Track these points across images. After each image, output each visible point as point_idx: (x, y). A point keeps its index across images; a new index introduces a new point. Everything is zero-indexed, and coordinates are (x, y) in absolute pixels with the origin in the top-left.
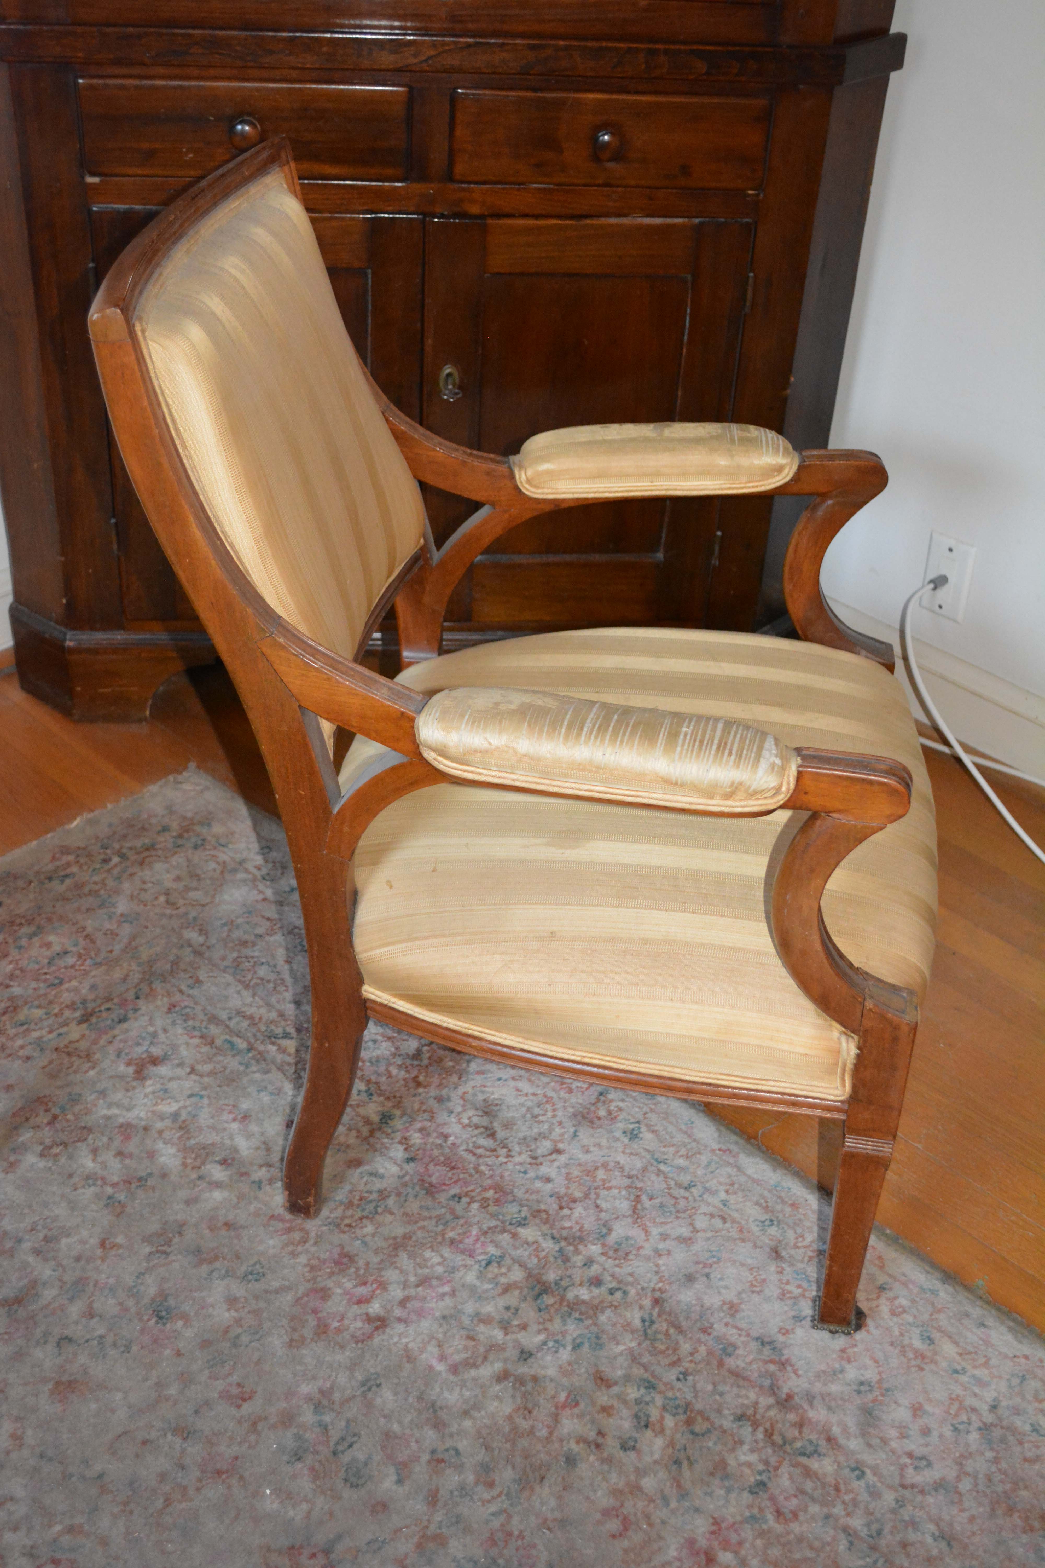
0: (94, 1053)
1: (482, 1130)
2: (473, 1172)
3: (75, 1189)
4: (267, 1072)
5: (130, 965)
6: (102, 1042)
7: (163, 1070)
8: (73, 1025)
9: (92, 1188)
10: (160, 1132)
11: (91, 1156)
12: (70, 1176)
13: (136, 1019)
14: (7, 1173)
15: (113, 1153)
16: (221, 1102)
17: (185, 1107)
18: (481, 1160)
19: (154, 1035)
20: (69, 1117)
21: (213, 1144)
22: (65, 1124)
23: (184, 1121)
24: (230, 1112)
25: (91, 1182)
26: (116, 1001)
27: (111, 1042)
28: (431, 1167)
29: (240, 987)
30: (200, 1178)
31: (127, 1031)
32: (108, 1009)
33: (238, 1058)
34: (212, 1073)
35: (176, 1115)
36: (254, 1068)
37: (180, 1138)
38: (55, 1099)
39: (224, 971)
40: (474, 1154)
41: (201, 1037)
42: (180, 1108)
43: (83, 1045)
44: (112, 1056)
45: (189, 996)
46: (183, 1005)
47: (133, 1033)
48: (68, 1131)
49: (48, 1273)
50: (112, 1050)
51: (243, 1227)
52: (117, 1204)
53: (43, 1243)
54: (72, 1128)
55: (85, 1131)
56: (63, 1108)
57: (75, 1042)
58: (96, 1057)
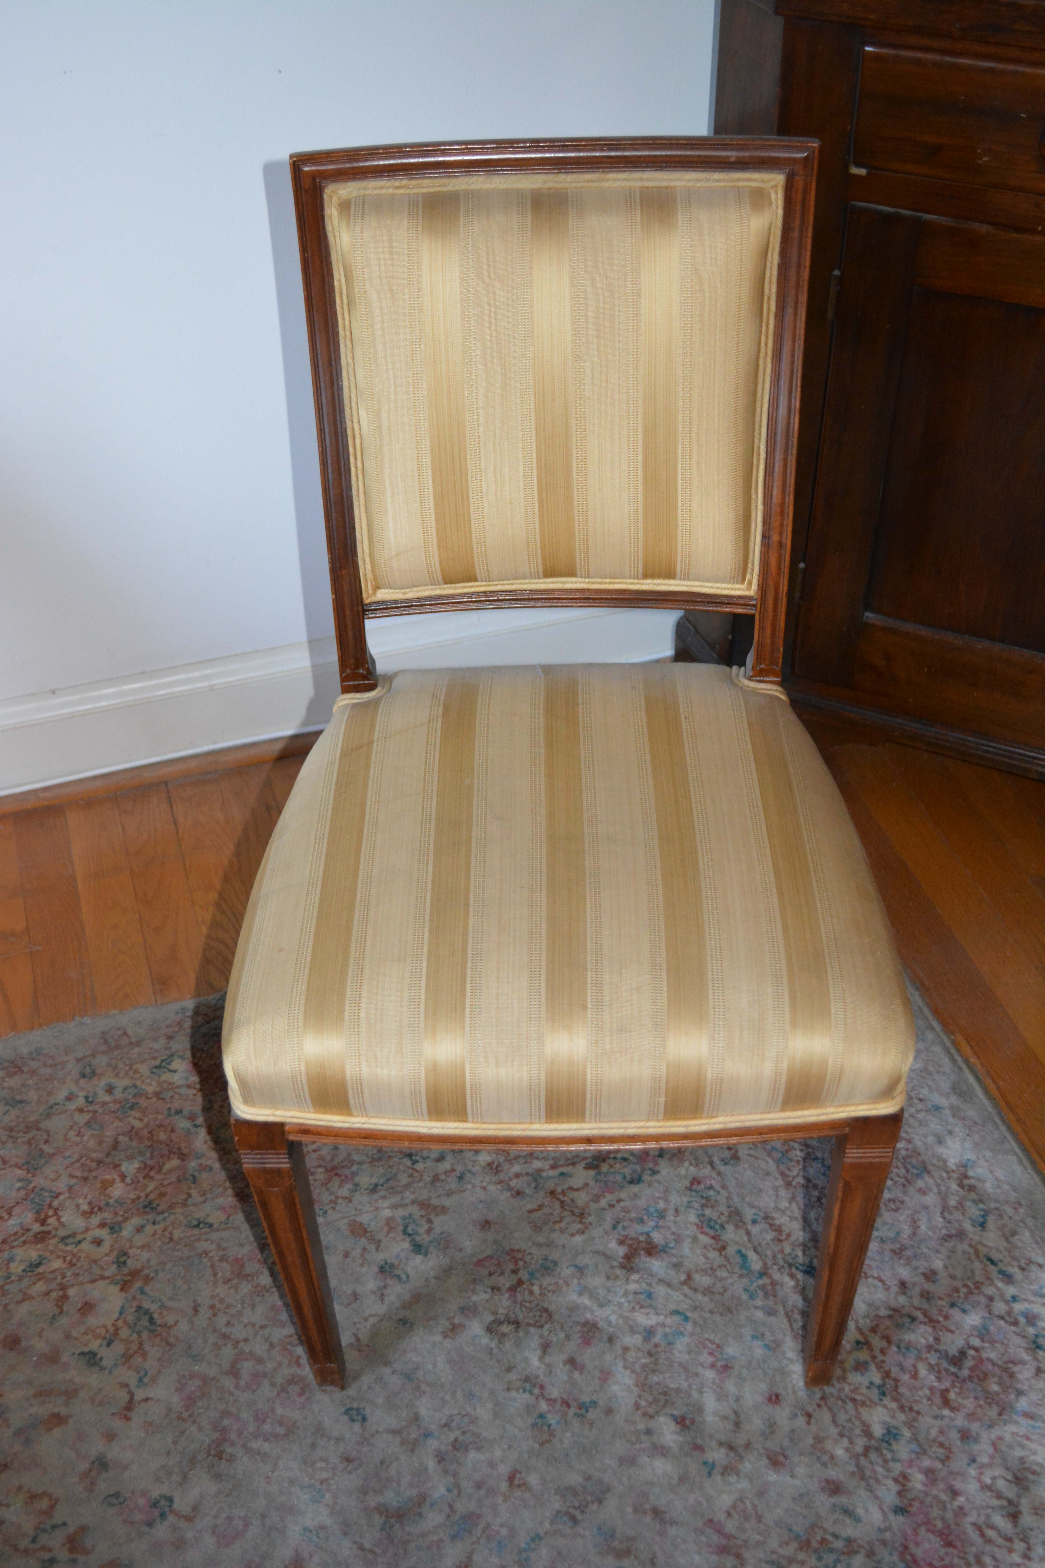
0: (589, 1215)
1: (1004, 1503)
2: (972, 1559)
3: (508, 1389)
4: (772, 1313)
6: (603, 1203)
7: (657, 1265)
8: (580, 1167)
9: (527, 1396)
10: (626, 1349)
11: (539, 1352)
12: (509, 1369)
13: (650, 1185)
14: (445, 1337)
15: (564, 1357)
16: (706, 1335)
17: (663, 1325)
18: (988, 1547)
19: (662, 1215)
20: (536, 1289)
21: (678, 1390)
22: (527, 1297)
23: (656, 1346)
24: (711, 1354)
25: (528, 1386)
27: (612, 1206)
28: (922, 1531)
29: (780, 1182)
30: (648, 1432)
31: (636, 1196)
32: (625, 1159)
33: (745, 1281)
34: (708, 1291)
35: (649, 1333)
36: (759, 1303)
37: (644, 1367)
38: (528, 1258)
39: (769, 1154)
40: (982, 1535)
41: (713, 1238)
42: (658, 1324)
43: (582, 1198)
44: (608, 1226)
45: (719, 1173)
46: (708, 1182)
47: (641, 1203)
48: (526, 1308)
49: (442, 1490)
50: (609, 1218)
51: (673, 1523)
52: (546, 1428)
53: (450, 1448)
54: (533, 1305)
55: (545, 1315)
56: (532, 1274)
57: (575, 1190)
58: (590, 1219)
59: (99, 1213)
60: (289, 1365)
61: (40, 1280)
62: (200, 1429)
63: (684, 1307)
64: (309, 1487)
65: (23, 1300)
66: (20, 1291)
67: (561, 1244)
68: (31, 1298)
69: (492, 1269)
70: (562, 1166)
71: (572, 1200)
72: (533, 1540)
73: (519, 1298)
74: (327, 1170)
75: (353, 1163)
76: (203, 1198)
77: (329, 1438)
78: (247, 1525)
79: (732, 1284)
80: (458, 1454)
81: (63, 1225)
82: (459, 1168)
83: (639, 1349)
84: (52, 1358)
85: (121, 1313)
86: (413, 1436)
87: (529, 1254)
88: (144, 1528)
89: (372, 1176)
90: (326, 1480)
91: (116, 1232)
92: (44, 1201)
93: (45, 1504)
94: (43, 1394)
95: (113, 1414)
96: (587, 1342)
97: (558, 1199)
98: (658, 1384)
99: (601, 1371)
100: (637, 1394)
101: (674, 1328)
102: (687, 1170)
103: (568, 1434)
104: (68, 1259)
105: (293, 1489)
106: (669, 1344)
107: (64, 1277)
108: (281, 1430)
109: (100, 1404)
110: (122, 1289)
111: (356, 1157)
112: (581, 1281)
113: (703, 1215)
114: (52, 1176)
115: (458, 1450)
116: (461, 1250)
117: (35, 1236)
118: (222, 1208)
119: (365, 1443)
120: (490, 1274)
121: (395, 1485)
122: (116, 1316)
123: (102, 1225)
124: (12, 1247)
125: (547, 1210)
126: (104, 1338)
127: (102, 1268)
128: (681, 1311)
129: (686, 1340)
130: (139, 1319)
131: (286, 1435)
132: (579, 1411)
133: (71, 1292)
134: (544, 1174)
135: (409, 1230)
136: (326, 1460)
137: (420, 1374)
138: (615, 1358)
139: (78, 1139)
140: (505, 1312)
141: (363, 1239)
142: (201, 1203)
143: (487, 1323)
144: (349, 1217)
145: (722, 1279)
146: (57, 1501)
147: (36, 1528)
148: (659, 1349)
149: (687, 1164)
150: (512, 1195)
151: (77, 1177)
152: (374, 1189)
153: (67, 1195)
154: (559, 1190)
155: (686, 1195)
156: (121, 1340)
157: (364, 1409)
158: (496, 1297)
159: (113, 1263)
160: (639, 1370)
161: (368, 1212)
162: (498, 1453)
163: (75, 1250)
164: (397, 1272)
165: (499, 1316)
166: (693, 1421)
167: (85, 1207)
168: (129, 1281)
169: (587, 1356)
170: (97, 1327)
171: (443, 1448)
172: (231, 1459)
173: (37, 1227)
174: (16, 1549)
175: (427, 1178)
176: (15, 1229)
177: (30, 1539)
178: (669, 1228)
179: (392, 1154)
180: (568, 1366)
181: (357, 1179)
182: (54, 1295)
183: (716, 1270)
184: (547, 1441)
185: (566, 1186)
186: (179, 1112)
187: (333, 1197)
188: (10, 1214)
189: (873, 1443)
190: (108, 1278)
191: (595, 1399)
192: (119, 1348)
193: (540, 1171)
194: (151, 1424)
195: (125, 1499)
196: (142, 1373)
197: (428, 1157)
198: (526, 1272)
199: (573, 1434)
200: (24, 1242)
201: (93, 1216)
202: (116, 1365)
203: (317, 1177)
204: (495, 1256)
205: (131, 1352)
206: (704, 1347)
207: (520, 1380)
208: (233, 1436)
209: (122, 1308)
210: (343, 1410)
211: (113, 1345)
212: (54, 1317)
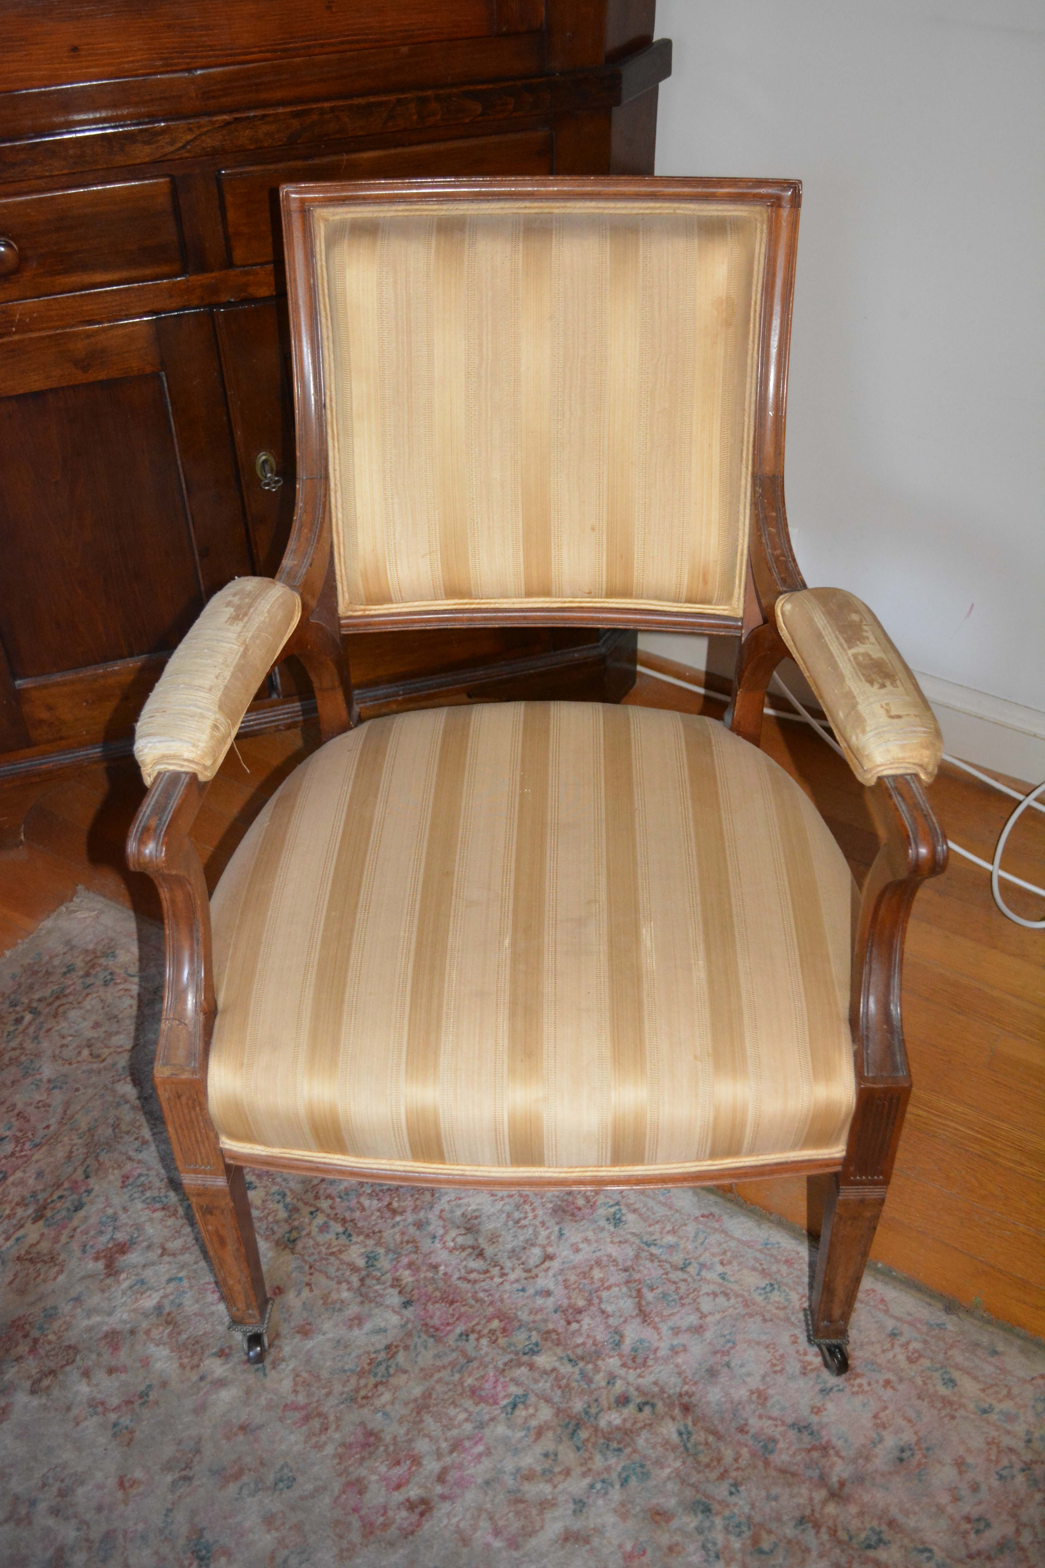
0: (58, 1254)
1: (469, 1250)
3: (77, 1424)
5: (71, 1140)
6: (64, 1239)
7: (134, 1257)
8: (29, 1225)
9: (95, 1418)
10: (148, 1333)
11: (84, 1380)
12: (69, 1409)
13: (92, 1202)
15: (104, 1370)
16: (199, 1281)
17: (166, 1296)
19: (114, 1218)
20: (50, 1337)
22: (48, 1347)
23: (169, 1314)
24: (213, 1292)
25: (91, 1411)
26: (66, 1185)
27: (72, 1237)
28: (430, 1306)
30: (202, 1378)
31: (86, 1218)
32: (61, 1197)
34: (184, 1249)
35: (158, 1309)
37: (170, 1335)
38: (30, 1319)
40: (468, 1281)
41: (163, 1209)
42: (161, 1299)
43: (45, 1246)
44: (78, 1253)
45: (139, 1161)
46: (135, 1174)
47: (93, 1220)
48: (53, 1356)
49: (73, 1534)
50: (75, 1246)
51: (260, 1427)
52: (124, 1431)
53: (59, 1499)
54: (57, 1350)
55: (71, 1351)
56: (41, 1328)
57: (35, 1245)
58: (61, 1258)
72: (166, 1516)
189: (364, 1273)
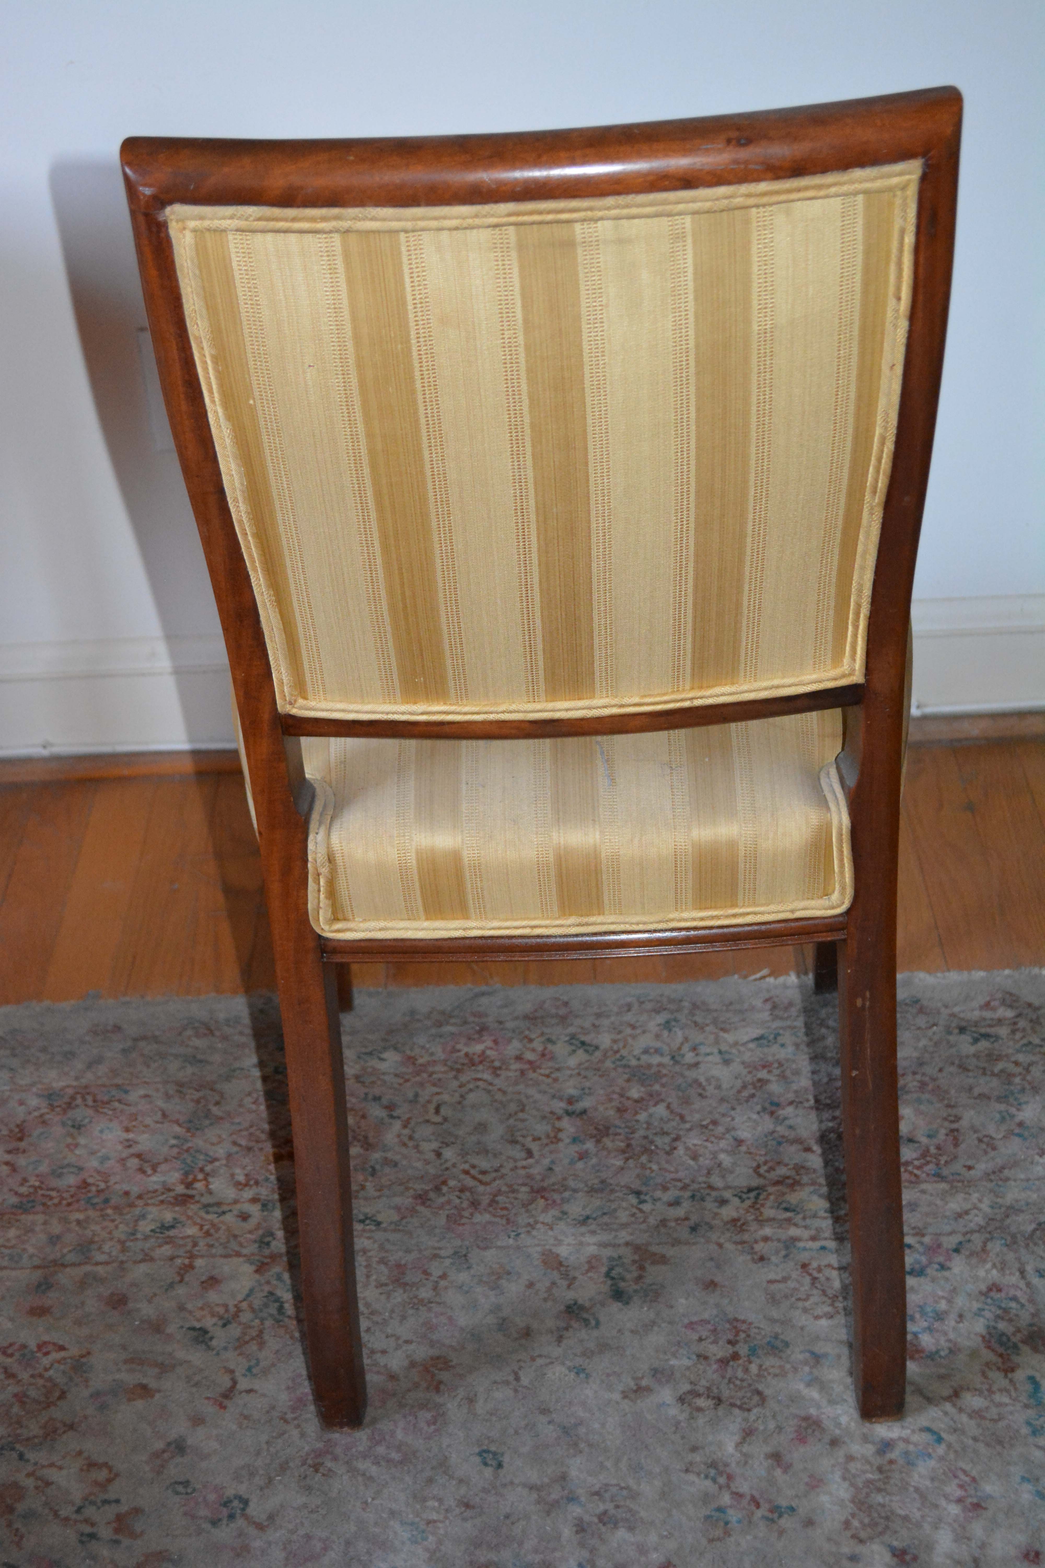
59: (254, 1187)
60: (428, 1388)
61: (167, 1243)
62: (303, 1435)
63: (940, 1426)
64: (412, 1524)
65: (142, 1261)
66: (143, 1250)
67: (800, 1324)
68: (152, 1259)
69: (704, 1334)
70: (826, 1239)
71: (828, 1279)
73: (729, 1372)
74: (532, 1191)
75: (566, 1188)
76: (377, 1194)
77: (451, 1477)
78: (325, 1549)
79: (1011, 1413)
80: (603, 1529)
81: (210, 1193)
82: (694, 1218)
83: (868, 1462)
84: (157, 1327)
85: (248, 1296)
86: (554, 1496)
87: (755, 1327)
88: (207, 1526)
89: (584, 1208)
90: (435, 1521)
91: (267, 1210)
92: (196, 1164)
93: (102, 1475)
94: (136, 1361)
95: (208, 1398)
96: (801, 1439)
97: (810, 1275)
98: (883, 1506)
99: (811, 1476)
100: (850, 1511)
101: (920, 1447)
102: (987, 1272)
103: (749, 1537)
104: (206, 1228)
105: (392, 1523)
106: (908, 1463)
107: (195, 1245)
108: (395, 1456)
109: (196, 1385)
110: (257, 1271)
111: (572, 1183)
112: (814, 1370)
113: (995, 1328)
114: (215, 1140)
115: (604, 1524)
116: (672, 1307)
117: (176, 1198)
118: (398, 1208)
119: (493, 1492)
120: (700, 1340)
121: (516, 1545)
122: (240, 1297)
123: (254, 1200)
124: (147, 1204)
125: (791, 1284)
126: (221, 1318)
127: (241, 1245)
128: (935, 1429)
129: (932, 1463)
130: (266, 1305)
131: (401, 1462)
132: (770, 1515)
133: (199, 1263)
134: (801, 1244)
135: (614, 1273)
136: (440, 1501)
137: (582, 1430)
138: (833, 1466)
139: (254, 1107)
140: (708, 1385)
141: (555, 1272)
142: (375, 1198)
143: (681, 1392)
144: (544, 1245)
145: (1000, 1405)
146: (117, 1475)
147: (85, 1499)
148: (893, 1466)
149: (989, 1266)
150: (753, 1259)
151: (240, 1145)
152: (585, 1221)
153: (224, 1162)
154: (814, 1264)
155: (977, 1301)
156: (240, 1324)
157: (502, 1454)
158: (699, 1366)
159: (255, 1241)
160: (861, 1485)
161: (569, 1245)
162: (653, 1538)
163: (216, 1221)
164: (585, 1315)
165: (697, 1388)
166: (915, 1558)
167: (241, 1178)
168: (267, 1264)
169: (797, 1455)
170: (217, 1305)
171: (587, 1518)
172: (329, 1474)
173: (180, 1189)
174: (56, 1514)
175: (652, 1221)
176: (156, 1187)
177: (75, 1508)
178: (946, 1334)
179: (617, 1188)
180: (769, 1461)
181: (566, 1207)
182: (179, 1261)
183: (993, 1392)
184: (719, 1539)
185: (824, 1262)
186: (377, 1099)
187: (531, 1221)
188: (154, 1169)
190: (245, 1256)
191: (794, 1505)
192: (235, 1330)
193: (795, 1240)
194: (246, 1417)
195: (194, 1490)
196: (253, 1362)
197: (660, 1199)
198: (746, 1347)
199: (755, 1537)
200: (162, 1202)
201: (247, 1189)
202: (225, 1349)
203: (520, 1196)
204: (712, 1322)
205: (247, 1338)
206: (956, 1477)
207: (705, 1464)
208: (338, 1450)
209: (251, 1291)
210: (477, 1450)
211: (228, 1326)
212: (171, 1286)
